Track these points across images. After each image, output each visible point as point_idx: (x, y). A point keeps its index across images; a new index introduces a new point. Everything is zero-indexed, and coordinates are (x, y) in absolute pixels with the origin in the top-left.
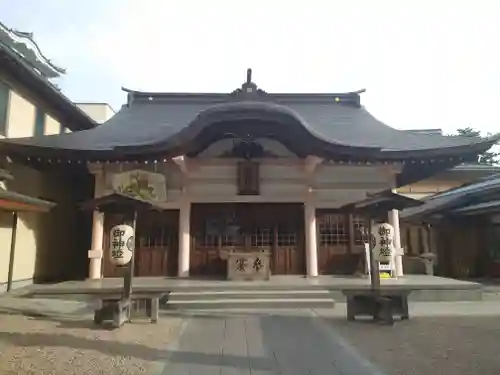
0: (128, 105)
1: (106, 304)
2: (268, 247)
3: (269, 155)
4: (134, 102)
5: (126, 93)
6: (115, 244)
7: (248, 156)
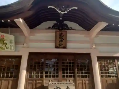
2: (72, 78)
3: (72, 29)
7: (61, 28)
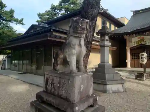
0: (133, 16)
1: (138, 74)
4: (135, 14)
5: (133, 12)
6: (142, 58)
